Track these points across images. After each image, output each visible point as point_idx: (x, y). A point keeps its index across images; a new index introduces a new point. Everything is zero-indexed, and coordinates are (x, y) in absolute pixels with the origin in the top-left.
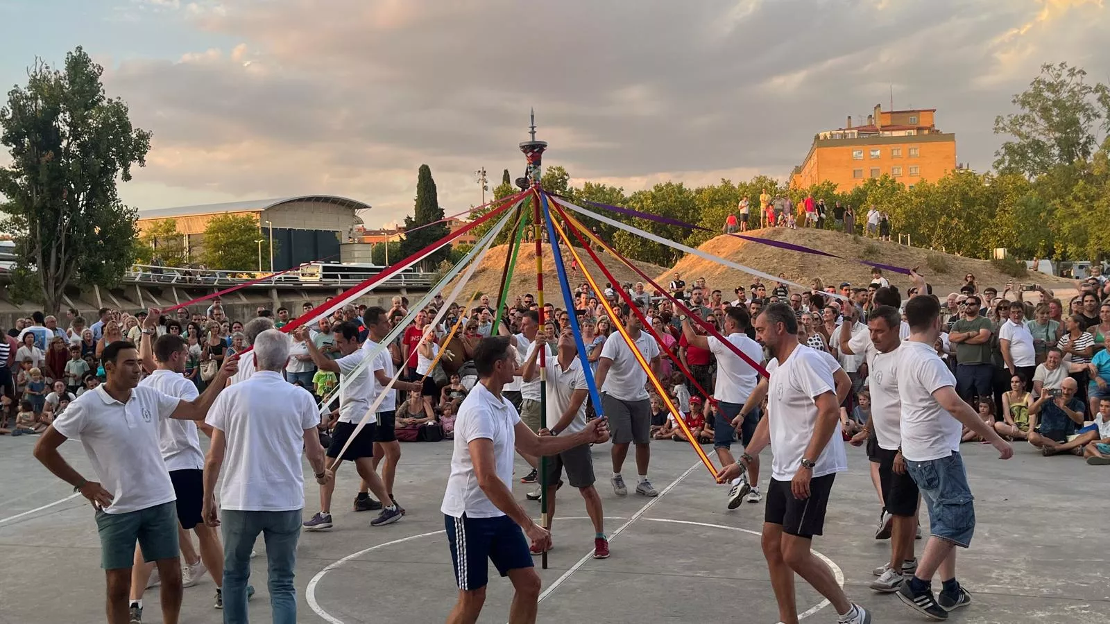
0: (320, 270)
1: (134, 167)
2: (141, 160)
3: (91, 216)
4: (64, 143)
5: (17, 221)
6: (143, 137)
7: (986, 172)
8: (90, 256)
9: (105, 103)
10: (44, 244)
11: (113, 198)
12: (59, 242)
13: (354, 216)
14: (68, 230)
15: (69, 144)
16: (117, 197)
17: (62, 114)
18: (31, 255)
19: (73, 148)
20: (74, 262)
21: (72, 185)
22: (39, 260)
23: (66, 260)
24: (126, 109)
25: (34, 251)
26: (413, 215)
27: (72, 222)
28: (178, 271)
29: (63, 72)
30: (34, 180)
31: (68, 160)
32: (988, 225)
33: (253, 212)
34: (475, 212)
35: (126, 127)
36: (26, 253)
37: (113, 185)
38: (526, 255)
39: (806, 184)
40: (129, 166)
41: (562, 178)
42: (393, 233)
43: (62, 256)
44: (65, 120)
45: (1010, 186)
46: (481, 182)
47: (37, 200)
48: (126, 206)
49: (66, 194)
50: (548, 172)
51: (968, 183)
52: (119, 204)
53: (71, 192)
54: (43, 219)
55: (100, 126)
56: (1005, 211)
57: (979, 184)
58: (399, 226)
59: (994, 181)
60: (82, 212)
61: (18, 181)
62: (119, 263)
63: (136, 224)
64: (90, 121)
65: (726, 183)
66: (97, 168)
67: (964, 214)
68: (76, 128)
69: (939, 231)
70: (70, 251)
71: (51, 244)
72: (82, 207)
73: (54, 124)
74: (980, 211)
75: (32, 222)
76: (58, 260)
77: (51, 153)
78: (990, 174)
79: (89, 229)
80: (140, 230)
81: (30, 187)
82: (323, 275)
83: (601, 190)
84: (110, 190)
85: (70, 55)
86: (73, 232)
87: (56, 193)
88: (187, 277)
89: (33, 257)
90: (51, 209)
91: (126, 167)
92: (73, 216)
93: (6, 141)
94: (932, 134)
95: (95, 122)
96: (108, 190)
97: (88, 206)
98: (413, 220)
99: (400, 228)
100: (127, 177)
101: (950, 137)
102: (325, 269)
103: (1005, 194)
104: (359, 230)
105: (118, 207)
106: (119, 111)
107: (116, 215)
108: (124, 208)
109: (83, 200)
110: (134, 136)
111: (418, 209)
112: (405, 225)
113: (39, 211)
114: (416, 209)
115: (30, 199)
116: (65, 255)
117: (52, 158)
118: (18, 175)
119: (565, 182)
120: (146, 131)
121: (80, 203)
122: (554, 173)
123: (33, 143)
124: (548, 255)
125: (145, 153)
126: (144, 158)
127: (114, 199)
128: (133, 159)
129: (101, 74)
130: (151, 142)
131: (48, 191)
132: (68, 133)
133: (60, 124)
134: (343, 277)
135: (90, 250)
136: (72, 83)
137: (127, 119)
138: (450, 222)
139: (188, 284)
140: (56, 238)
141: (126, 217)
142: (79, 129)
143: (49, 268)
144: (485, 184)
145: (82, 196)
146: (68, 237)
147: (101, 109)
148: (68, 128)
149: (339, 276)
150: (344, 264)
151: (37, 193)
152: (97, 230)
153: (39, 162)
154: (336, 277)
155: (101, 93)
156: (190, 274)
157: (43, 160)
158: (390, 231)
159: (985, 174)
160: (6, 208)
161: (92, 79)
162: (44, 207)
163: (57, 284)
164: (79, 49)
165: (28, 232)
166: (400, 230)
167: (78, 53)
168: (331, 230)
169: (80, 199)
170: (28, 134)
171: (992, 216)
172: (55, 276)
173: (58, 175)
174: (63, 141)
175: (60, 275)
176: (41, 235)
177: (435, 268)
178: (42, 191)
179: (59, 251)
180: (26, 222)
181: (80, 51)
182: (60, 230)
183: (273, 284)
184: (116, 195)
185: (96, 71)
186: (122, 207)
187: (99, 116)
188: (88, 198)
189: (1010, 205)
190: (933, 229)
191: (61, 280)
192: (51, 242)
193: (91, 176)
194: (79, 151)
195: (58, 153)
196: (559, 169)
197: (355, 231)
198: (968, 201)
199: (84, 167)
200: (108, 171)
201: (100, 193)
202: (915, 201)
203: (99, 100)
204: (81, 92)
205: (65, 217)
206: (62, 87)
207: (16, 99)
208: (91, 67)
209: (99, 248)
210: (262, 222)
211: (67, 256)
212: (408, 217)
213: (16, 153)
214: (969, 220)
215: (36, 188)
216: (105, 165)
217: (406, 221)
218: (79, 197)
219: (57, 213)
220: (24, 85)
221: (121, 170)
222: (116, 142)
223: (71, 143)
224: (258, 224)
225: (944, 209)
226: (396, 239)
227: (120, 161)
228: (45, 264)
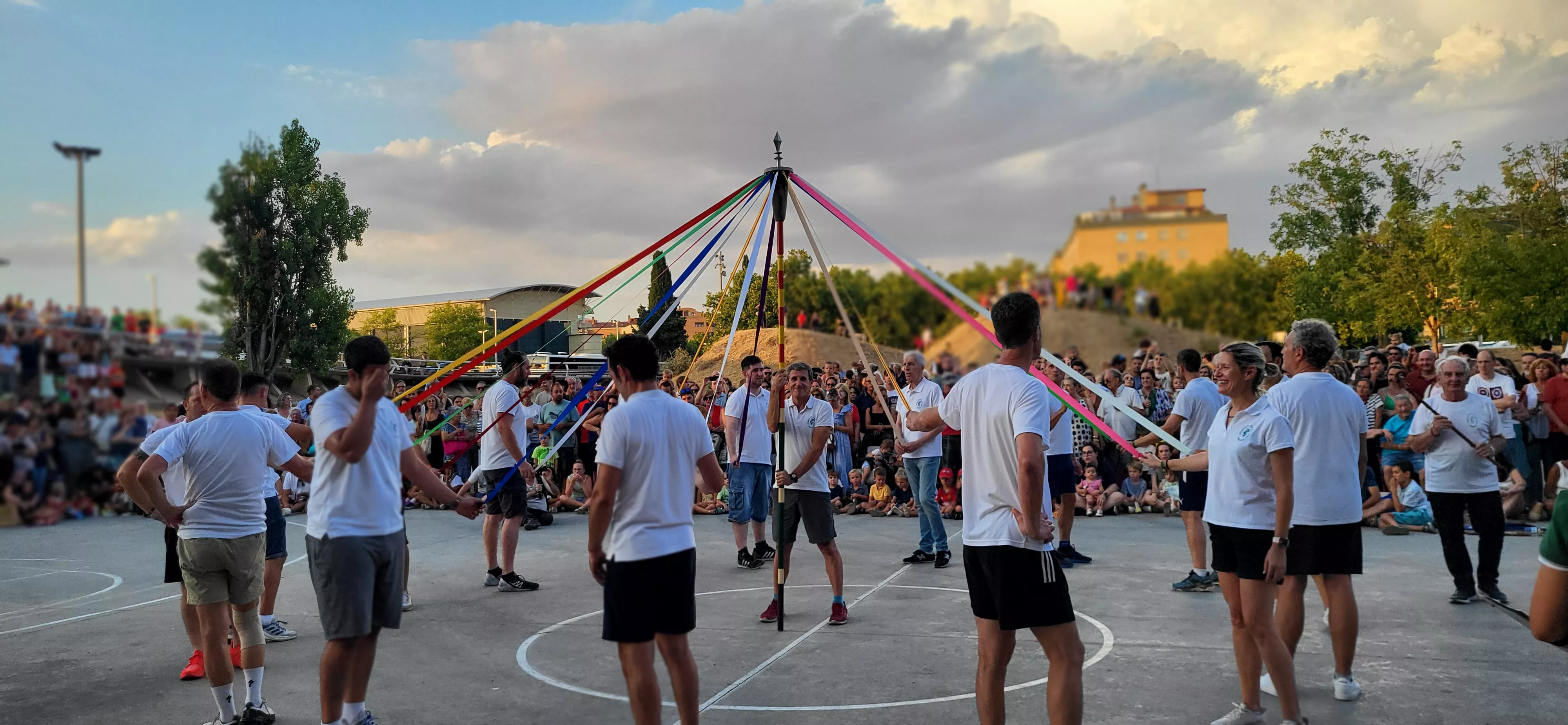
0: (547, 360)
1: (351, 246)
2: (358, 239)
3: (304, 297)
4: (277, 221)
5: (225, 302)
6: (361, 214)
7: (1261, 252)
8: (301, 340)
9: (321, 179)
10: (253, 326)
11: (328, 278)
12: (269, 325)
13: (584, 305)
14: (279, 312)
15: (282, 222)
16: (333, 278)
17: (275, 190)
18: (240, 339)
19: (287, 226)
20: (285, 346)
21: (285, 266)
22: (248, 345)
23: (276, 343)
24: (344, 185)
25: (243, 335)
26: (646, 305)
27: (284, 303)
28: (396, 361)
29: (278, 146)
30: (244, 261)
31: (280, 238)
32: (1264, 309)
33: (477, 302)
34: (712, 299)
35: (343, 203)
36: (235, 337)
37: (327, 265)
38: (766, 341)
39: (1067, 266)
40: (345, 244)
41: (805, 261)
42: (625, 324)
43: (272, 339)
44: (279, 197)
45: (1289, 267)
46: (719, 267)
47: (247, 281)
48: (341, 288)
49: (277, 274)
50: (790, 255)
51: (1244, 265)
52: (333, 285)
53: (283, 272)
54: (252, 301)
55: (316, 203)
56: (1284, 294)
57: (1254, 266)
58: (631, 317)
59: (1271, 262)
60: (295, 293)
61: (228, 261)
62: (332, 347)
63: (352, 307)
64: (305, 197)
65: (981, 268)
66: (311, 246)
67: (1239, 297)
68: (289, 205)
69: (1213, 317)
70: (281, 335)
71: (260, 328)
72: (295, 288)
73: (267, 201)
74: (1257, 294)
75: (242, 304)
76: (268, 344)
77: (263, 231)
78: (1266, 254)
79: (302, 312)
80: (356, 312)
81: (240, 268)
82: (550, 365)
83: (847, 273)
84: (324, 269)
85: (285, 129)
86: (285, 315)
87: (267, 273)
88: (406, 368)
89: (242, 341)
90: (263, 290)
91: (342, 246)
92: (285, 298)
93: (216, 218)
94: (1204, 215)
95: (311, 199)
96: (322, 270)
97: (301, 287)
98: (647, 309)
99: (633, 320)
100: (343, 257)
101: (1222, 218)
102: (552, 359)
103: (1284, 277)
104: (590, 321)
105: (332, 288)
106: (335, 188)
107: (331, 296)
108: (339, 289)
109: (296, 282)
110: (351, 213)
111: (652, 297)
112: (638, 317)
113: (250, 292)
114: (649, 298)
115: (240, 281)
116: (275, 339)
117: (265, 236)
118: (228, 255)
119: (808, 266)
120: (364, 208)
121: (293, 284)
122: (796, 256)
123: (244, 221)
124: (791, 340)
125: (362, 231)
126: (362, 237)
127: (328, 280)
128: (349, 237)
129: (317, 148)
130: (370, 220)
131: (260, 271)
132: (281, 210)
133: (274, 201)
134: (571, 367)
135: (302, 335)
136: (286, 158)
137: (344, 195)
138: (687, 312)
139: (407, 375)
140: (266, 321)
141: (341, 299)
142: (294, 206)
143: (259, 353)
144: (723, 270)
145: (295, 277)
146: (279, 319)
147: (317, 185)
148: (282, 205)
149: (567, 366)
150: (574, 356)
151: (248, 274)
152: (310, 313)
153: (250, 239)
154: (563, 367)
155: (317, 168)
156: (409, 364)
157: (255, 239)
158: (622, 323)
159: (1261, 255)
160: (215, 290)
161: (308, 154)
162: (254, 288)
163: (266, 370)
164: (295, 122)
165: (238, 314)
166: (632, 321)
167: (294, 127)
168: (560, 320)
169: (293, 280)
170: (240, 211)
171: (1270, 299)
172: (266, 361)
173: (269, 255)
174: (276, 218)
175: (270, 360)
176: (250, 317)
177: (669, 356)
178: (253, 271)
179: (269, 334)
180: (236, 305)
181: (296, 125)
182: (272, 313)
183: (497, 375)
184: (331, 276)
185: (313, 145)
186: (337, 289)
187: (315, 192)
188: (302, 280)
189: (1290, 287)
190: (1206, 314)
191: (271, 365)
192: (262, 324)
193: (305, 255)
194: (293, 229)
195: (271, 231)
196: (801, 252)
197: (584, 322)
198: (1243, 284)
199: (297, 247)
200: (322, 250)
201: (314, 273)
202: (1186, 284)
203: (315, 176)
204: (295, 168)
205: (276, 299)
206: (276, 162)
207: (227, 173)
208: (307, 142)
209: (312, 332)
210: (487, 311)
211: (278, 340)
212: (641, 307)
213: (228, 231)
214: (1245, 304)
215: (247, 268)
216: (320, 245)
217: (639, 311)
218: (291, 278)
219: (268, 293)
220: (235, 159)
221: (336, 250)
222: (332, 220)
223: (285, 220)
224: (483, 314)
225: (1218, 292)
226: (628, 330)
227: (336, 239)
228: (255, 349)
